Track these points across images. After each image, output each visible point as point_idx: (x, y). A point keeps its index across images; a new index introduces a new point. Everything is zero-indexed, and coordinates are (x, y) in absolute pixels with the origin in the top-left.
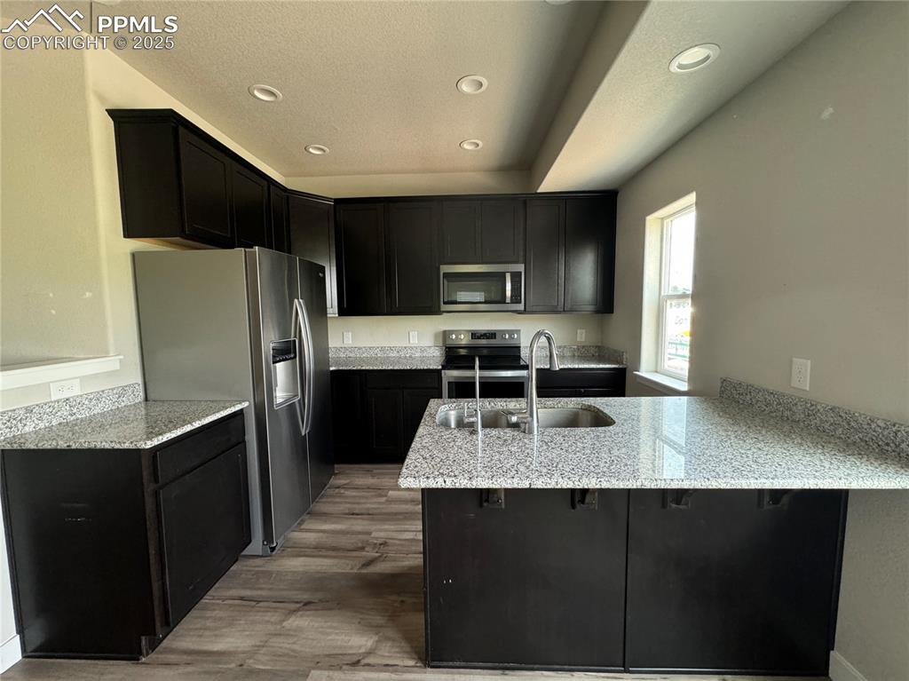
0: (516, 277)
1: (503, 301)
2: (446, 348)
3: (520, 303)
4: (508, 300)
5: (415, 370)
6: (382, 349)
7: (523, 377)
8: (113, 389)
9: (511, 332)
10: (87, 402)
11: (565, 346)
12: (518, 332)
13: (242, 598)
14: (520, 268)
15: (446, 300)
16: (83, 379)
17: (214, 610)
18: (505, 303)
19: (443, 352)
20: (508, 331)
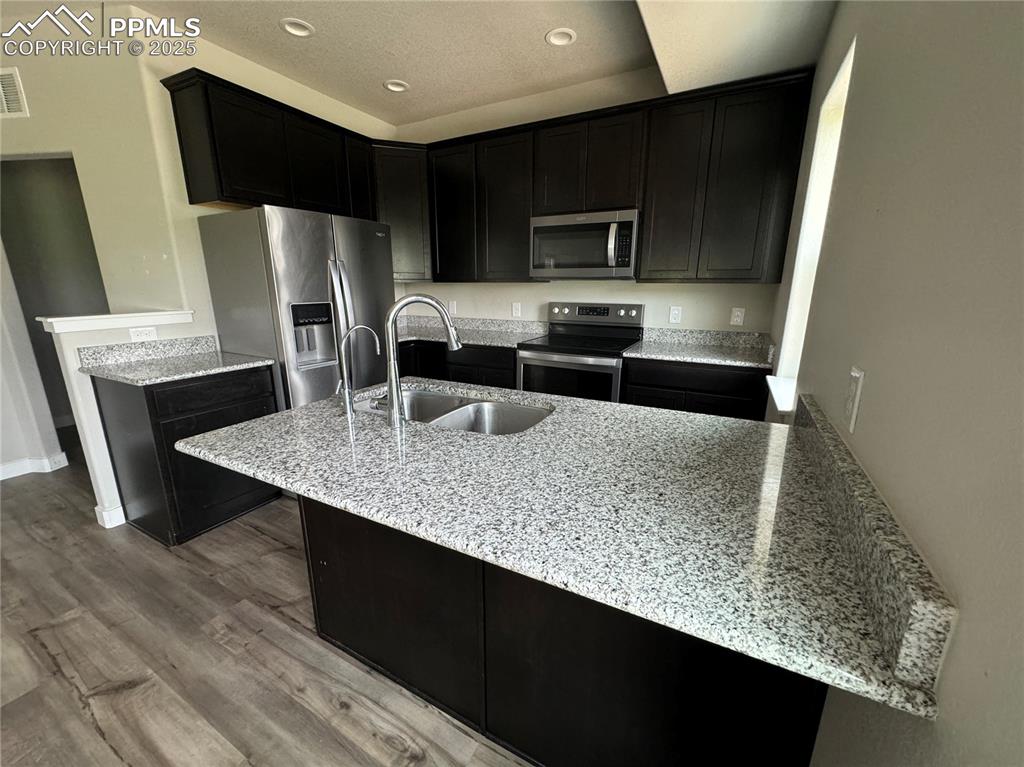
0: (624, 228)
1: (606, 265)
2: (551, 324)
3: (628, 265)
4: (612, 262)
5: (490, 346)
6: (484, 322)
7: (612, 367)
8: (185, 339)
9: (629, 308)
10: (161, 347)
11: (708, 332)
12: (639, 308)
13: (256, 528)
14: (632, 216)
15: (536, 263)
16: (158, 327)
17: (234, 530)
18: (607, 266)
19: (547, 329)
20: (621, 306)
